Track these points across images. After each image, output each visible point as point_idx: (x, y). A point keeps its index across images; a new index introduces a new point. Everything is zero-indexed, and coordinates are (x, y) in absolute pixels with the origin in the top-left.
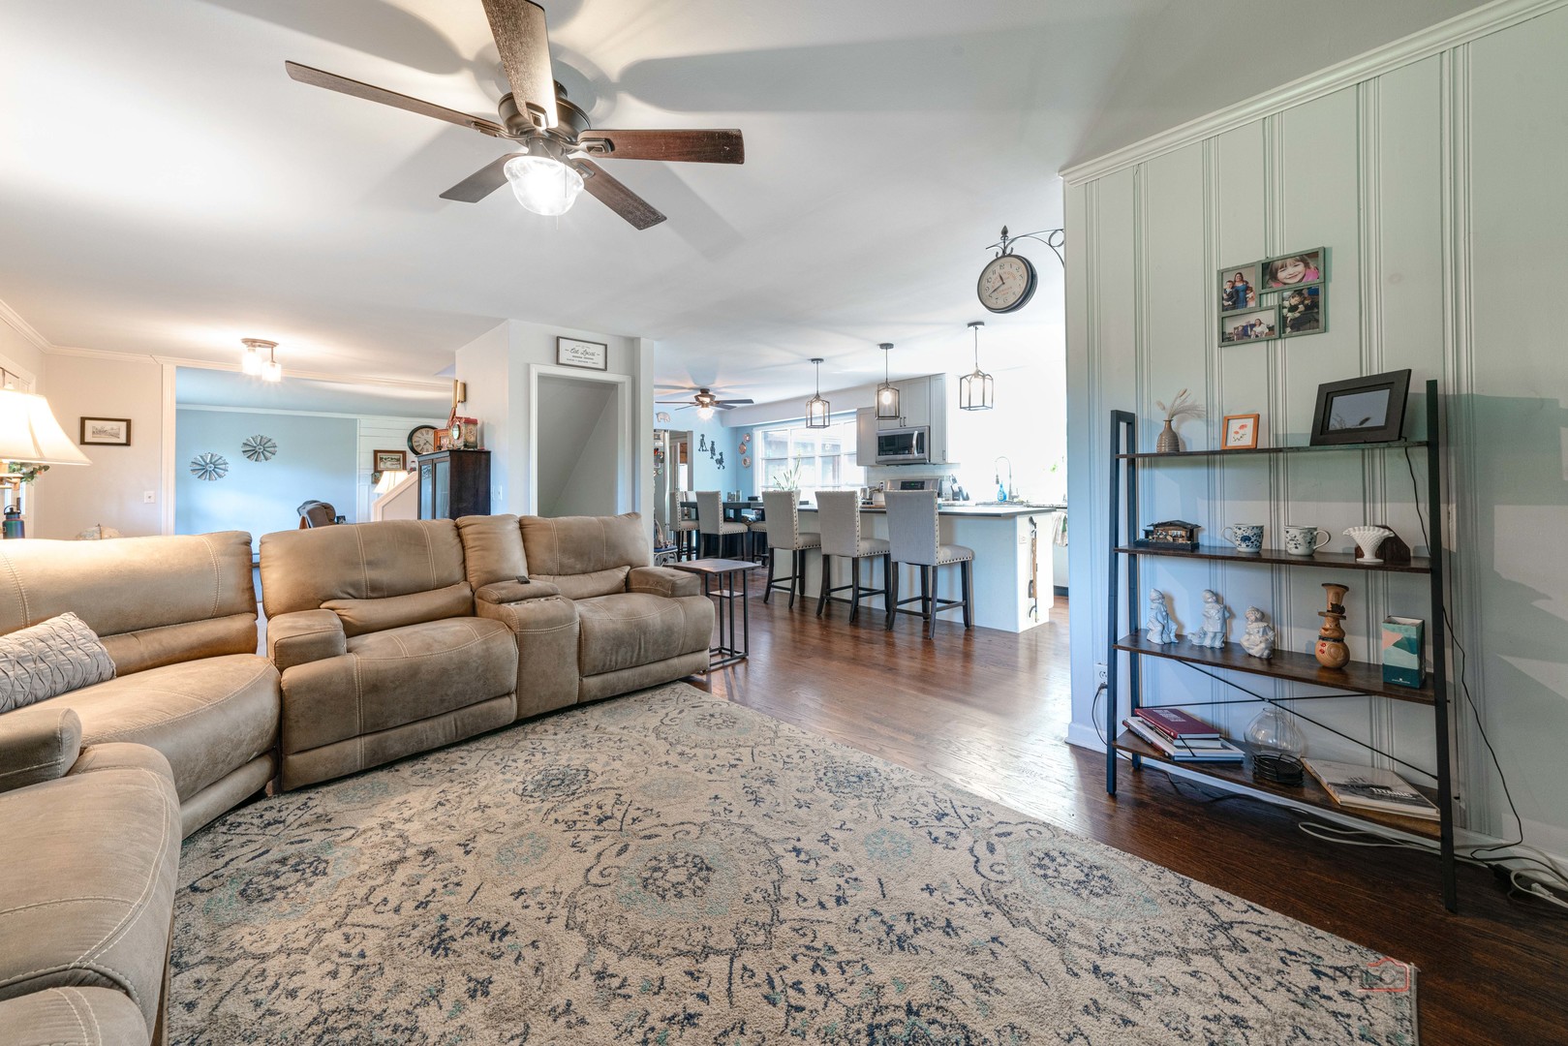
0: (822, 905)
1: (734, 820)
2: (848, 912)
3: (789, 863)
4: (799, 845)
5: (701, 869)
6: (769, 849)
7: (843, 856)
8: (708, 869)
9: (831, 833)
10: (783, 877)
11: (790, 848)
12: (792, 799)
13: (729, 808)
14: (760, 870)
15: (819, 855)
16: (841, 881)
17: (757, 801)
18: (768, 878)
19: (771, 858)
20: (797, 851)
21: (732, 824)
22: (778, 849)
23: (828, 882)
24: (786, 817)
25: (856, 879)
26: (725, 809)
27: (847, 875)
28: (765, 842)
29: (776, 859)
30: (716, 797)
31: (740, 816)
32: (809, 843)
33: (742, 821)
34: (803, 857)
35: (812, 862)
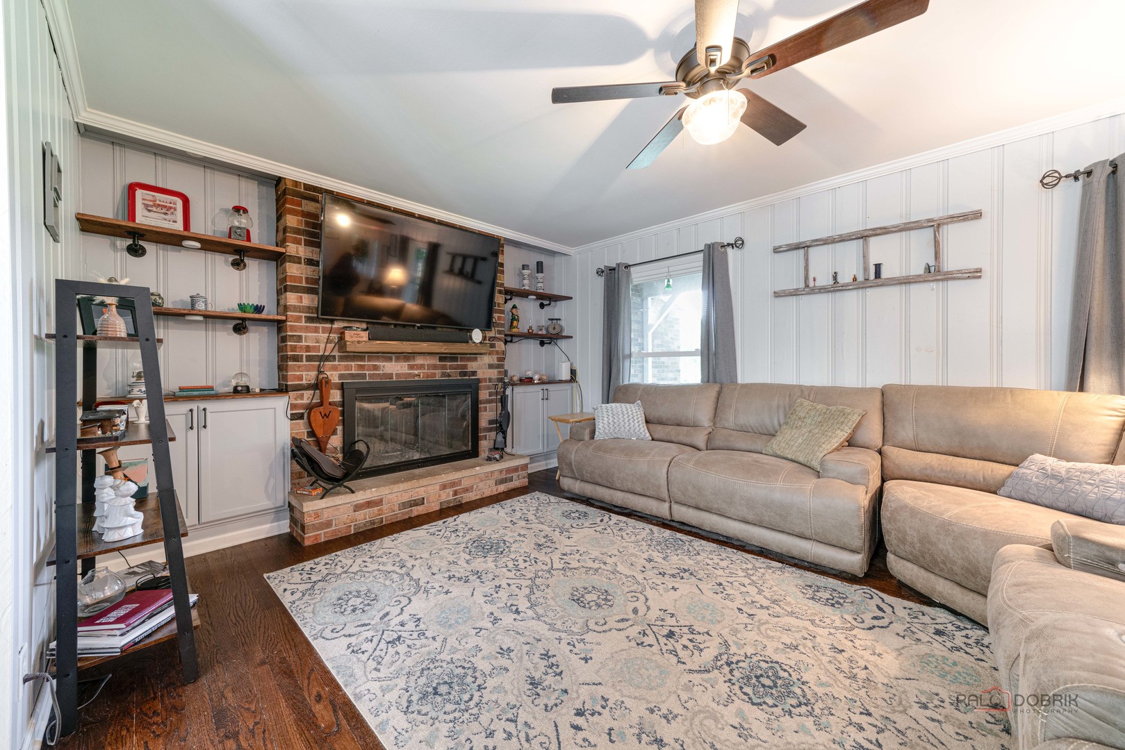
0: (509, 585)
1: (563, 635)
2: (497, 582)
3: (523, 605)
4: (516, 616)
5: (578, 600)
6: (536, 613)
7: (488, 608)
8: (574, 600)
9: (489, 625)
10: (528, 597)
11: (522, 614)
12: (515, 660)
13: (572, 648)
14: (541, 600)
15: (503, 610)
16: (495, 595)
17: (546, 656)
18: (537, 595)
19: (535, 608)
20: (517, 612)
21: (565, 632)
22: (530, 613)
23: (503, 594)
24: (523, 639)
25: (486, 596)
26: (574, 646)
27: (490, 599)
28: (538, 618)
29: (532, 606)
30: (586, 660)
31: (560, 639)
32: (508, 619)
33: (557, 635)
34: (514, 608)
35: (509, 605)
